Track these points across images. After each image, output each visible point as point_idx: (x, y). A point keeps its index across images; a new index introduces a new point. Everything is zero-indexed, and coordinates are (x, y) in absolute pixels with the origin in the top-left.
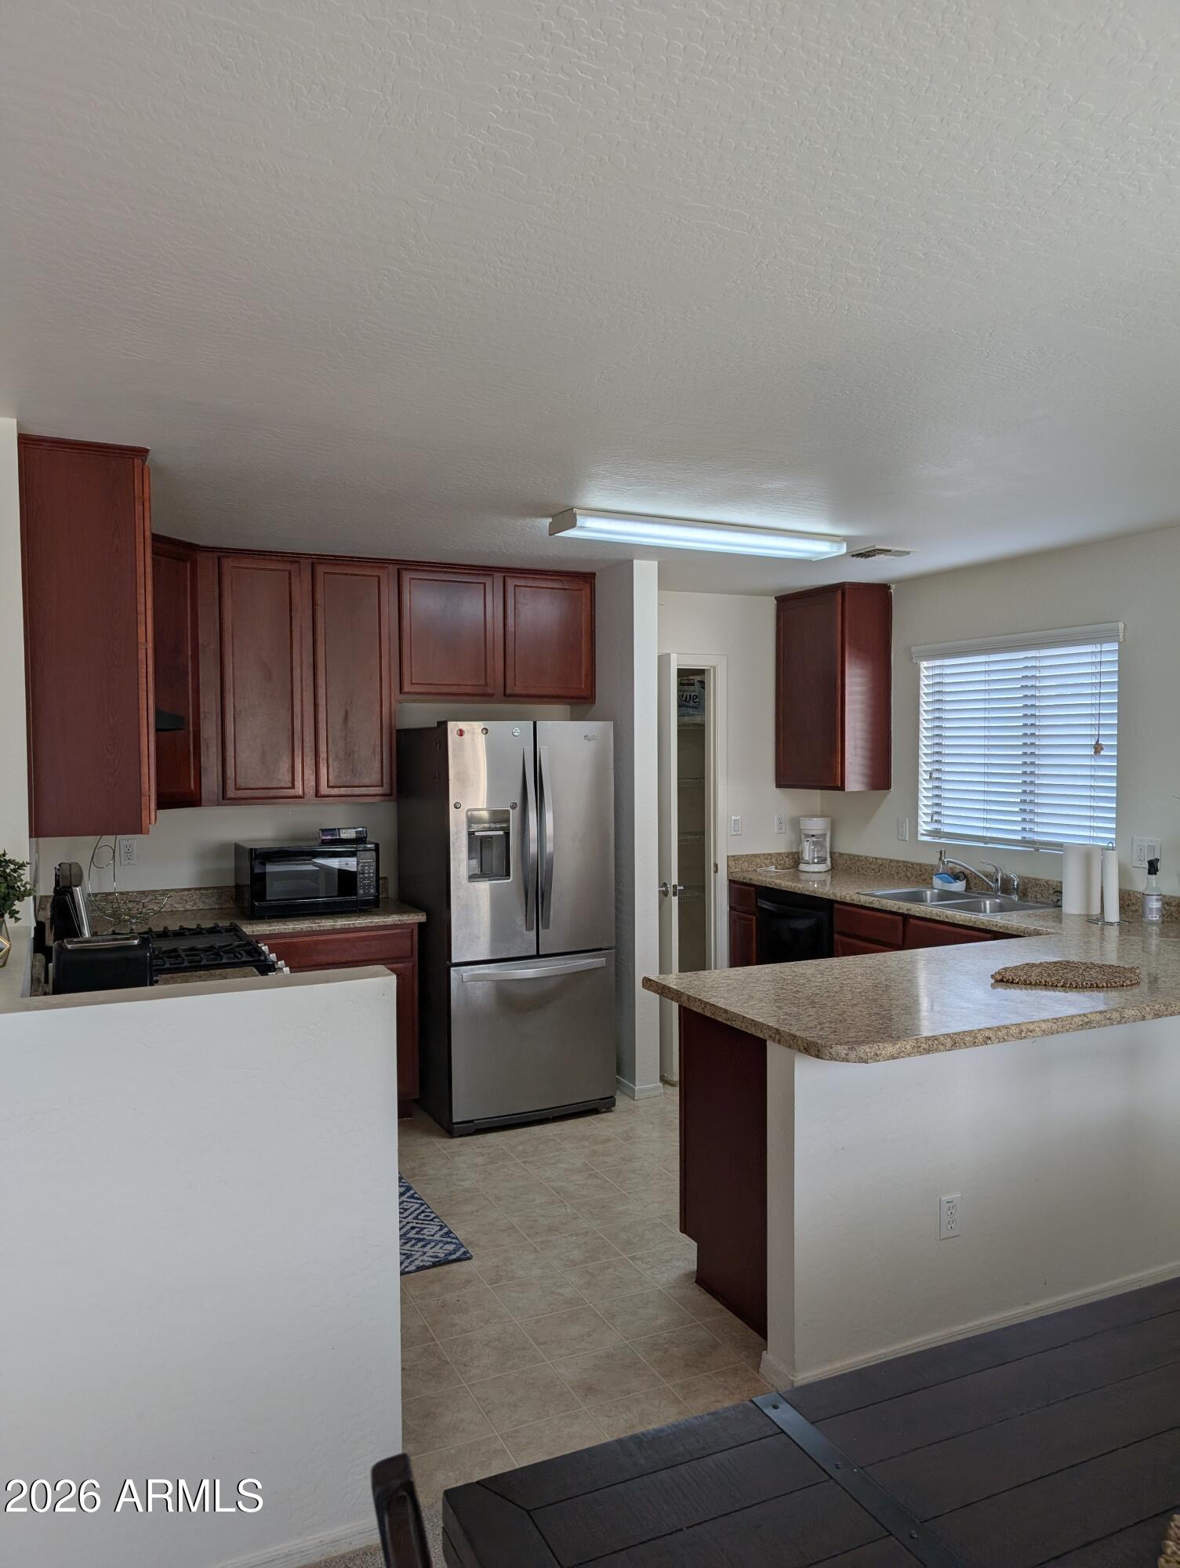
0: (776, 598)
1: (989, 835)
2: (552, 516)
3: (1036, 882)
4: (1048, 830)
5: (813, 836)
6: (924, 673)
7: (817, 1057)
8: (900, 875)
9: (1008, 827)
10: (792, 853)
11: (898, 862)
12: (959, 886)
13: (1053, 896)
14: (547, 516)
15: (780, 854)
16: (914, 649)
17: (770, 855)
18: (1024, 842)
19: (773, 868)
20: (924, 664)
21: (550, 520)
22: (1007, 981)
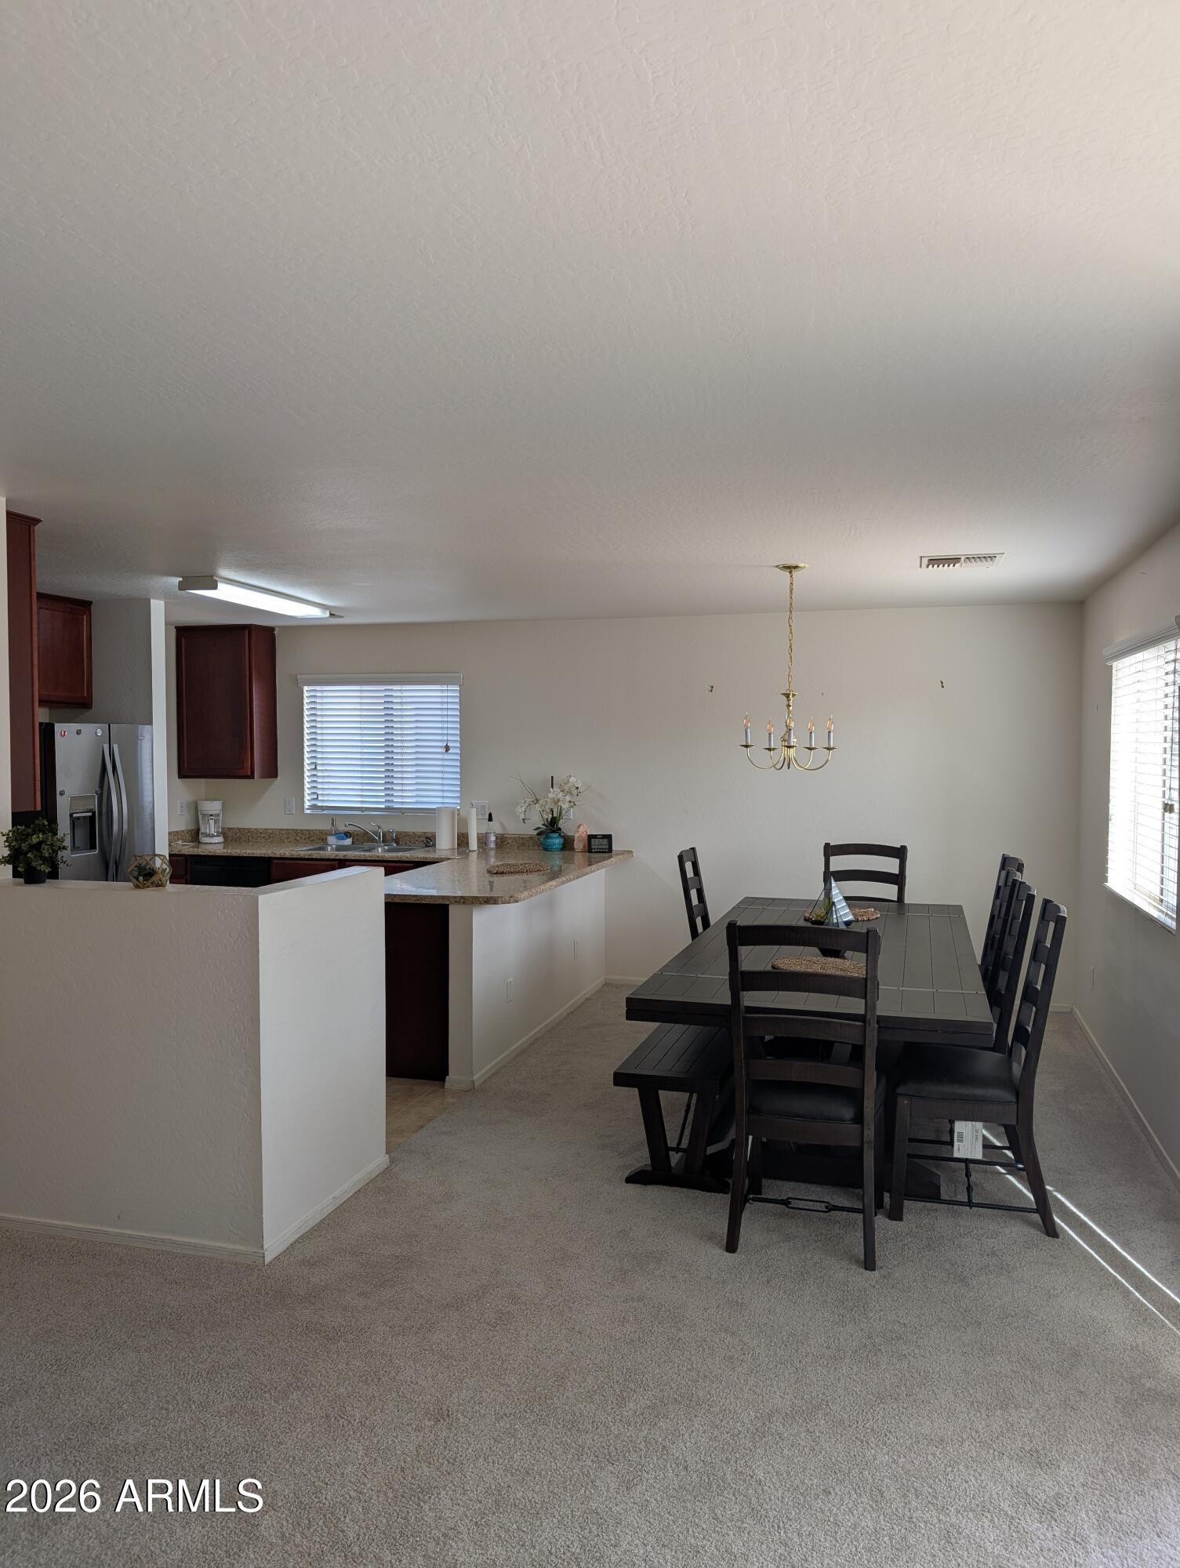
0: (176, 627)
1: (364, 806)
2: (183, 577)
3: (407, 834)
4: (408, 797)
5: (211, 815)
6: (306, 694)
7: (495, 904)
8: (289, 840)
9: (376, 800)
10: (190, 830)
11: (288, 830)
12: (348, 842)
13: (429, 841)
14: (180, 577)
15: (183, 831)
16: (299, 677)
17: (177, 832)
18: (387, 809)
19: (180, 842)
20: (306, 688)
21: (181, 579)
22: (500, 873)
